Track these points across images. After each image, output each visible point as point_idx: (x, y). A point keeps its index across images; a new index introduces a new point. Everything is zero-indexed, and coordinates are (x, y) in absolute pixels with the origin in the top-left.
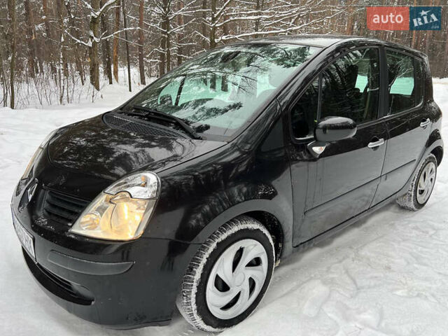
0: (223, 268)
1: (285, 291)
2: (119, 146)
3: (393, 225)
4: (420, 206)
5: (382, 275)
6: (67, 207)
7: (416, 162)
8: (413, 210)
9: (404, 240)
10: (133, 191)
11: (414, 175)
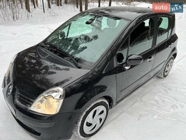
0: (89, 119)
1: (114, 117)
3: (155, 85)
4: (165, 76)
5: (150, 109)
6: (27, 98)
8: (163, 78)
9: (159, 92)
11: (164, 67)
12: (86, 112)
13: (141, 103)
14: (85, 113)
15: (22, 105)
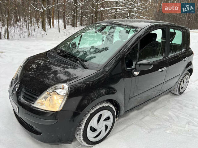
0: (94, 122)
2: (54, 67)
3: (169, 101)
4: (181, 93)
5: (162, 123)
6: (31, 95)
7: (180, 75)
8: (178, 95)
9: (173, 108)
10: (58, 91)
11: (179, 81)
12: (91, 114)
13: (153, 117)
14: (89, 115)
15: (26, 102)
